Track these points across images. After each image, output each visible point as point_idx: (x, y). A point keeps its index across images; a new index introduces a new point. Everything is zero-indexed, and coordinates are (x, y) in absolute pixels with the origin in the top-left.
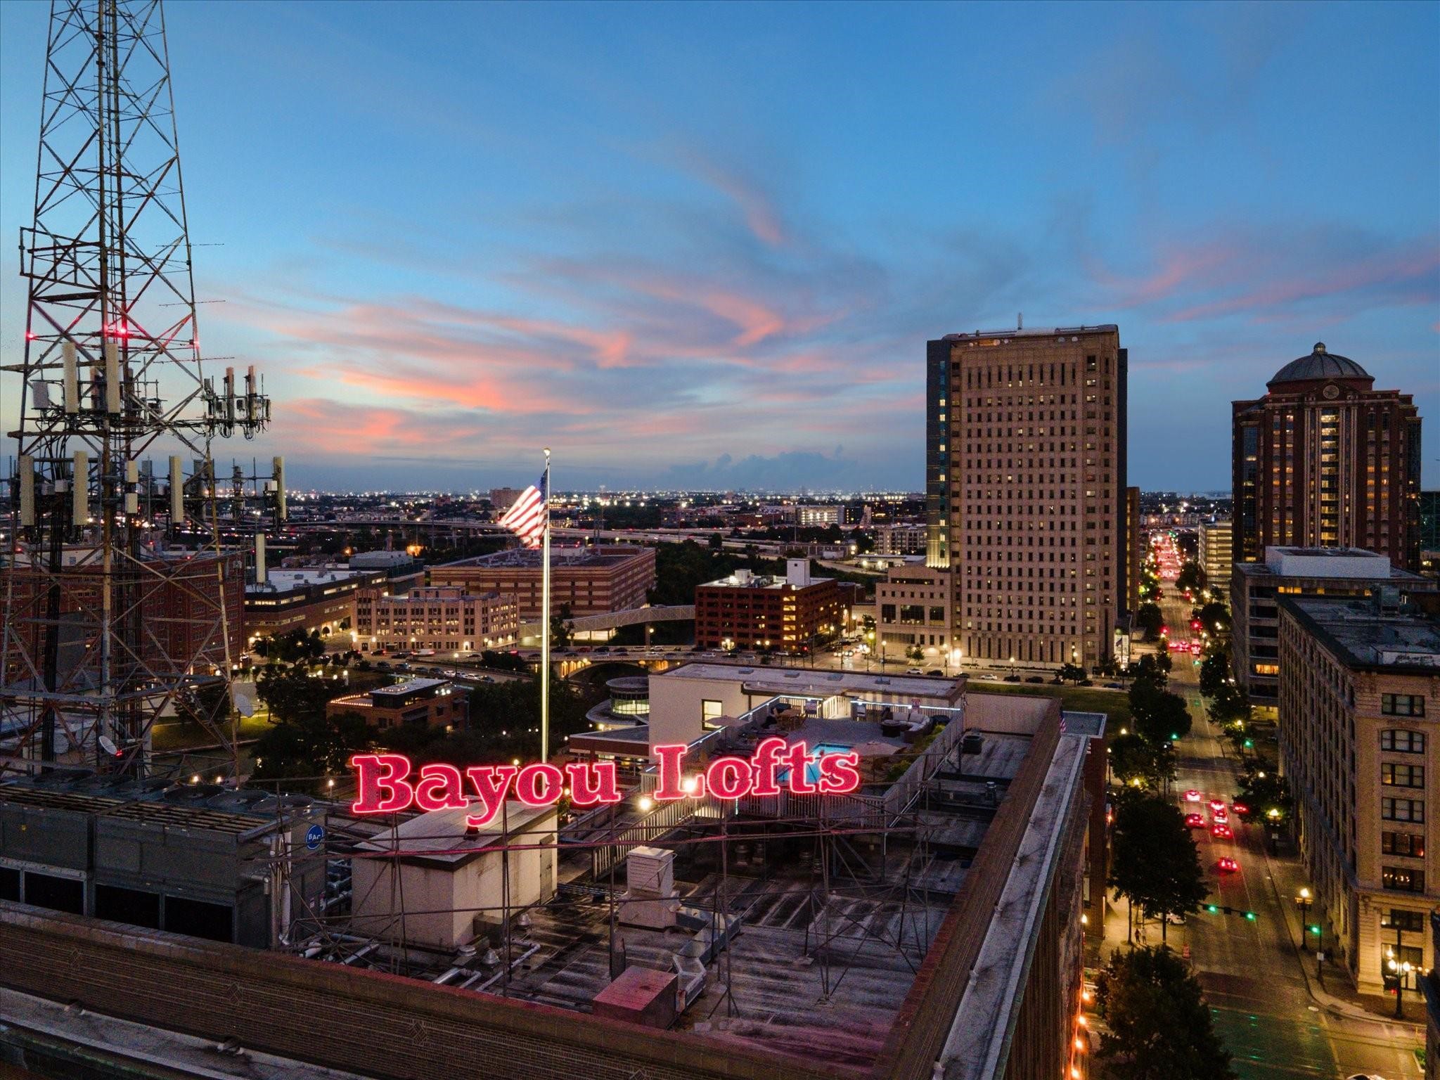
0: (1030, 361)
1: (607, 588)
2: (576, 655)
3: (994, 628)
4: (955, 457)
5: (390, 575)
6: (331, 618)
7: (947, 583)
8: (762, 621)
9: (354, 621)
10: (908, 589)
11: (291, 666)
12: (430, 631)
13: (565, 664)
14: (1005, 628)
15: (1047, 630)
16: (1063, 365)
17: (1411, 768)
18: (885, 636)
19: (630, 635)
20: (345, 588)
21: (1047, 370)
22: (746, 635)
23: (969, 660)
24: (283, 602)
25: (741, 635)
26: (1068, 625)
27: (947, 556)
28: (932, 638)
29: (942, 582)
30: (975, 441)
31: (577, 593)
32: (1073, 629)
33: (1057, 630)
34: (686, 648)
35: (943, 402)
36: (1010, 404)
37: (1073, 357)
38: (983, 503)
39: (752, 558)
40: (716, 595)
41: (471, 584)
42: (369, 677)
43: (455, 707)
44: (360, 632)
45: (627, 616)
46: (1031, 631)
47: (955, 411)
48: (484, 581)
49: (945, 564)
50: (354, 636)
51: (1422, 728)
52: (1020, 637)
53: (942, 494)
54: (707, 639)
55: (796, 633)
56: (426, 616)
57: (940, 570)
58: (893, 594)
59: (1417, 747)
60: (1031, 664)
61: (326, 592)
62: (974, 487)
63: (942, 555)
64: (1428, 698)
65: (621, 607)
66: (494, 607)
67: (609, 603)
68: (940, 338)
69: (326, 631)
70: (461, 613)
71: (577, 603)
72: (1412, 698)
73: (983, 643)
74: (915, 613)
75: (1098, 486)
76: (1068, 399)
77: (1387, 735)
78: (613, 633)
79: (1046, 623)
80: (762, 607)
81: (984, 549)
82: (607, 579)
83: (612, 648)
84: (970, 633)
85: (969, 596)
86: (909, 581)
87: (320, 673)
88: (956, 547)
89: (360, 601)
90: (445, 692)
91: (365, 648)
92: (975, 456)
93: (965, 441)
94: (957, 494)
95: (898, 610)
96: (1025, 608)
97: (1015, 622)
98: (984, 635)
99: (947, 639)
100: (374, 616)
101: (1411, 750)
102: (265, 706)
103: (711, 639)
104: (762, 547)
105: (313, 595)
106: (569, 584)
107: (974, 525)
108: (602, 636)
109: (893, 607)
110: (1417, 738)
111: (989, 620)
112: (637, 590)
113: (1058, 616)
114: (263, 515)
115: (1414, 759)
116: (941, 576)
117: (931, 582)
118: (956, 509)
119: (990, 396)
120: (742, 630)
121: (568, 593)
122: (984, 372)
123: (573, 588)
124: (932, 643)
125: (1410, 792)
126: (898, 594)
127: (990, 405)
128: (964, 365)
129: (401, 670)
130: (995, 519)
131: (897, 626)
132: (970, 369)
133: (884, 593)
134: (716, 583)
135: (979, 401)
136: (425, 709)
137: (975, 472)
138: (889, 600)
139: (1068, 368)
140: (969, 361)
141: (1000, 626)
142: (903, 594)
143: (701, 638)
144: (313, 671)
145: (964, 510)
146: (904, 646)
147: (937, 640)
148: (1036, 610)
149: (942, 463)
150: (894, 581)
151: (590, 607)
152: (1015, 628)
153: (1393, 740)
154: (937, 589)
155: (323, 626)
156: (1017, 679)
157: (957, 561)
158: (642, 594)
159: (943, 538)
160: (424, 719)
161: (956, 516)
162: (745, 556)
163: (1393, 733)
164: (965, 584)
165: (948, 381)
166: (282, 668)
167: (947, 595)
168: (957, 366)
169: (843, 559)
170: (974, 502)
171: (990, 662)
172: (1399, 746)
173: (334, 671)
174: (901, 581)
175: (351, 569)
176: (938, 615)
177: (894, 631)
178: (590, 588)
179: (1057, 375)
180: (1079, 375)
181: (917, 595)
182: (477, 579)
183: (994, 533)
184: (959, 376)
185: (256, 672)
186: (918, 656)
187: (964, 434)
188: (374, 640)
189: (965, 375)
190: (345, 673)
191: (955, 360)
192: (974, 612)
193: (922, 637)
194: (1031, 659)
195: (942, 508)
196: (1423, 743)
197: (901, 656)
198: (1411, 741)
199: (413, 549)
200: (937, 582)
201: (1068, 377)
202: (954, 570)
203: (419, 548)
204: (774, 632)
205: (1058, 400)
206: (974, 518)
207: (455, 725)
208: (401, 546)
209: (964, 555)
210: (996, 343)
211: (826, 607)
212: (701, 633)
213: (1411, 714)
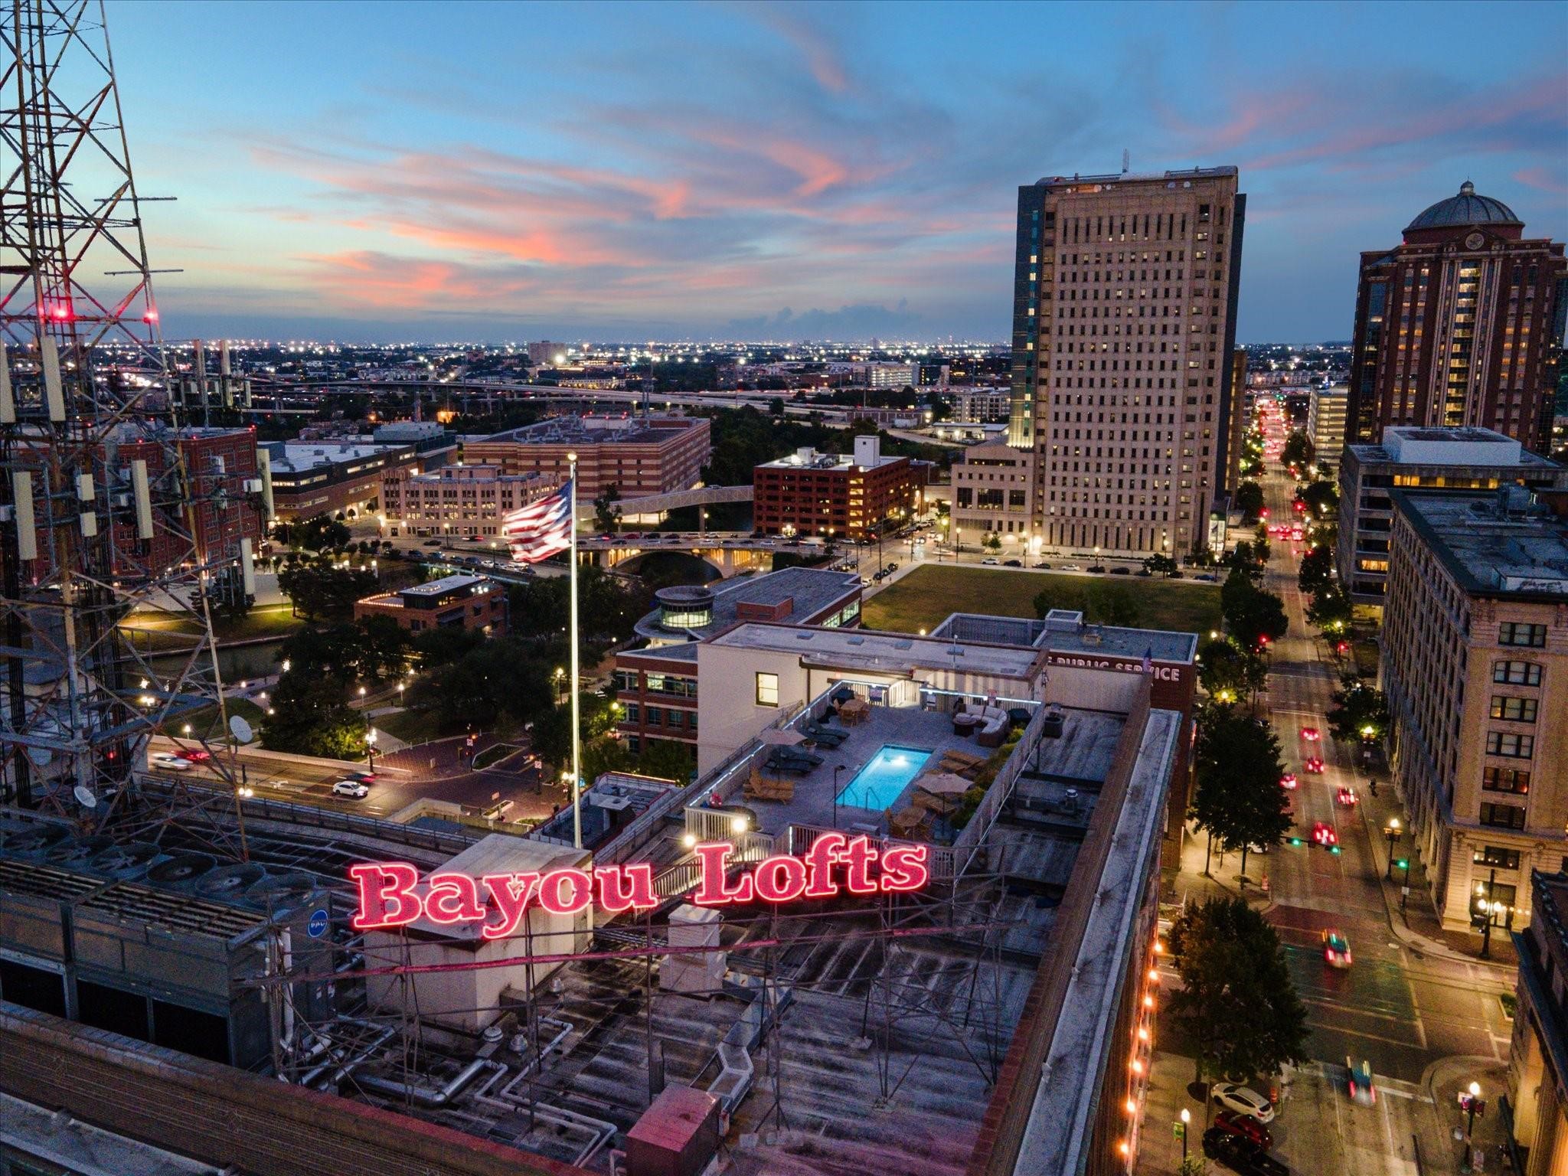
0: (1135, 211)
1: (657, 467)
2: (624, 543)
3: (1079, 513)
4: (1045, 323)
5: (419, 450)
6: (357, 498)
7: (1030, 464)
8: (827, 506)
9: (381, 502)
10: (987, 470)
11: (314, 554)
12: (465, 515)
13: (612, 552)
14: (1091, 514)
15: (1136, 515)
16: (1172, 216)
17: (1523, 702)
18: (960, 522)
19: (683, 519)
20: (370, 466)
21: (1153, 221)
22: (808, 521)
23: (1050, 549)
24: (303, 483)
25: (803, 521)
26: (1160, 510)
27: (1032, 435)
28: (1011, 524)
29: (1024, 463)
30: (1068, 304)
31: (625, 472)
32: (1165, 514)
33: (1148, 516)
34: (744, 535)
35: (1034, 259)
36: (1109, 261)
37: (1184, 206)
38: (1074, 374)
39: (816, 426)
40: (776, 477)
41: (508, 461)
42: (401, 566)
43: (494, 606)
44: (388, 515)
45: (678, 497)
46: (1119, 517)
47: (1047, 269)
48: (521, 458)
49: (1029, 443)
50: (382, 520)
51: (1540, 659)
52: (1107, 523)
53: (1029, 364)
54: (764, 524)
55: (864, 518)
56: (460, 498)
57: (1023, 450)
58: (970, 476)
59: (1533, 679)
60: (1117, 553)
61: (350, 471)
62: (1065, 356)
63: (1026, 433)
64: (1550, 628)
65: (672, 487)
66: (534, 489)
67: (660, 483)
68: (1033, 183)
69: (352, 513)
70: (498, 495)
71: (625, 483)
72: (1533, 627)
73: (1067, 530)
74: (993, 498)
75: (1202, 356)
76: (1175, 256)
77: (1501, 666)
78: (664, 516)
79: (1136, 508)
80: (826, 490)
81: (1072, 427)
82: (657, 457)
83: (663, 534)
84: (1052, 519)
85: (1054, 478)
86: (988, 462)
87: (347, 563)
88: (1042, 425)
89: (387, 482)
90: (482, 590)
91: (395, 533)
92: (1067, 322)
93: (1057, 304)
94: (1045, 365)
95: (975, 494)
96: (1114, 492)
97: (1102, 507)
98: (1067, 521)
99: (1027, 526)
100: (403, 500)
101: (1526, 683)
102: (289, 600)
103: (772, 524)
104: (827, 413)
105: (335, 473)
106: (615, 462)
107: (1063, 400)
108: (653, 519)
109: (970, 490)
110: (1534, 669)
111: (1074, 505)
112: (691, 466)
113: (1149, 501)
114: (277, 372)
115: (1527, 692)
116: (1024, 456)
117: (1012, 463)
118: (1044, 382)
119: (1086, 251)
120: (804, 515)
121: (616, 472)
122: (1082, 224)
123: (620, 466)
124: (1011, 529)
125: (1518, 727)
126: (976, 476)
127: (1086, 262)
128: (1059, 217)
129: (435, 559)
130: (1085, 392)
131: (974, 511)
132: (1066, 221)
133: (960, 476)
134: (776, 463)
135: (1075, 257)
136: (462, 609)
137: (1066, 340)
138: (965, 483)
139: (1178, 220)
140: (1066, 211)
141: (1085, 511)
142: (981, 477)
143: (761, 523)
144: (339, 560)
145: (1052, 382)
146: (980, 533)
147: (1016, 526)
148: (1126, 493)
149: (1031, 329)
150: (971, 462)
151: (639, 487)
152: (1102, 514)
153: (1507, 671)
154: (1017, 471)
155: (349, 508)
156: (1100, 570)
157: (1042, 439)
158: (695, 471)
159: (1027, 414)
160: (461, 621)
161: (1043, 390)
162: (808, 424)
163: (1508, 664)
164: (1049, 467)
165: (1041, 233)
166: (305, 558)
167: (1030, 479)
168: (1051, 216)
169: (916, 428)
170: (1065, 374)
171: (1073, 550)
172: (1513, 678)
173: (362, 561)
174: (980, 461)
175: (376, 442)
176: (1018, 499)
177: (969, 517)
178: (639, 466)
179: (1165, 228)
180: (1189, 228)
181: (997, 478)
182: (515, 455)
183: (1085, 409)
184: (1053, 227)
185: (277, 563)
186: (995, 544)
187: (1056, 296)
188: (404, 524)
189: (1060, 225)
190: (374, 563)
191: (1049, 208)
192: (1058, 496)
193: (1000, 523)
194: (1117, 547)
195: (1028, 381)
196: (1540, 675)
197: (977, 544)
198: (1527, 673)
199: (444, 415)
200: (1019, 464)
201: (1177, 229)
202: (1038, 449)
203: (451, 414)
204: (839, 517)
205: (1164, 257)
206: (1063, 391)
207: (494, 625)
208: (430, 413)
209: (1050, 433)
210: (1097, 189)
211: (897, 489)
212: (760, 518)
213: (1531, 644)
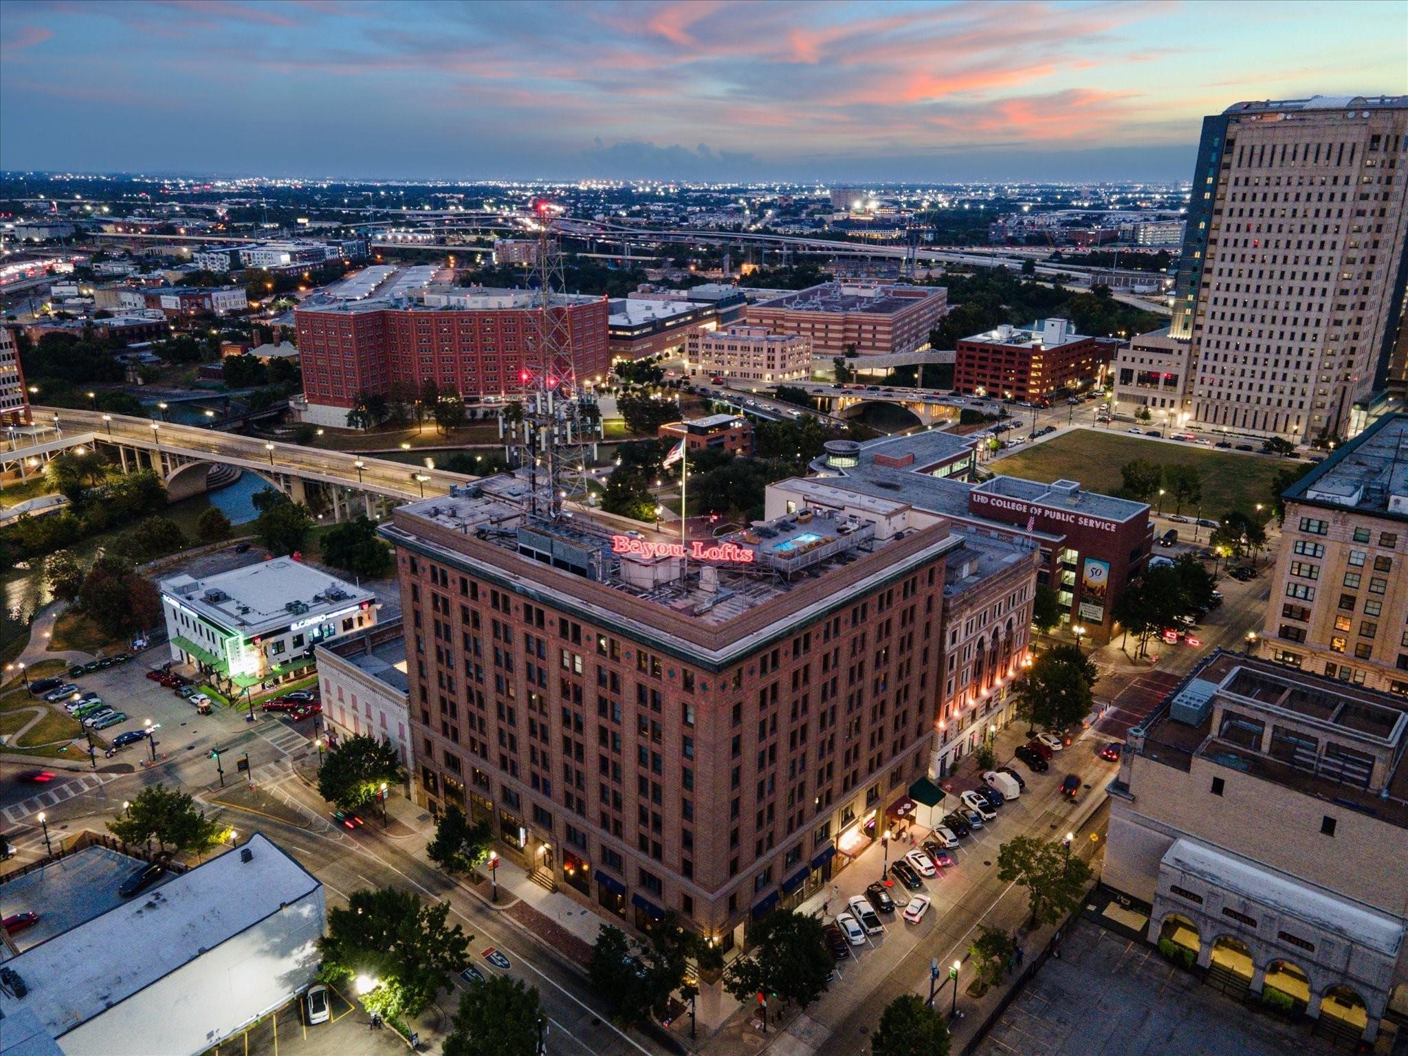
0: (1308, 140)
1: (889, 333)
2: (850, 393)
3: (1224, 397)
4: (1213, 235)
5: (718, 307)
6: (670, 344)
7: (1185, 353)
8: (1012, 375)
9: (687, 349)
10: (1147, 356)
11: (639, 386)
12: (742, 364)
13: (841, 399)
14: (1233, 398)
15: (1274, 402)
16: (1342, 145)
17: (1312, 567)
18: (1122, 397)
19: (903, 376)
20: (682, 320)
21: (1324, 149)
22: (997, 386)
23: (1194, 424)
24: (636, 333)
25: (992, 385)
26: (1297, 399)
27: (1190, 329)
28: (1163, 401)
29: (1180, 352)
30: (1235, 220)
31: (863, 335)
32: (1301, 404)
33: (1285, 404)
34: (944, 393)
35: (1210, 180)
36: (1278, 184)
37: (1357, 135)
38: (1233, 281)
39: (1058, 289)
40: (974, 350)
41: (779, 322)
42: (695, 399)
43: (744, 436)
44: (690, 360)
45: (904, 357)
46: (1258, 402)
47: (1221, 189)
48: (787, 321)
49: (1187, 336)
50: (686, 364)
51: (1323, 542)
52: (1247, 407)
53: (1195, 269)
54: (962, 385)
55: (1040, 387)
56: (739, 352)
57: (1180, 341)
58: (1133, 360)
59: (1318, 554)
60: (1252, 432)
61: (668, 324)
62: (1227, 265)
63: (1186, 327)
64: (1330, 523)
65: (901, 346)
66: (792, 347)
67: (889, 345)
68: (1219, 113)
69: (667, 355)
70: (765, 351)
71: (863, 343)
72: (1320, 522)
73: (1209, 411)
74: (1149, 379)
75: (1358, 268)
76: (1341, 181)
77: (1300, 544)
78: (891, 371)
79: (1275, 396)
80: (1012, 362)
81: (1226, 325)
82: (889, 325)
83: (882, 388)
84: (1199, 400)
85: (1205, 367)
86: (1149, 349)
87: (660, 394)
88: (1200, 321)
89: (690, 337)
90: (738, 425)
91: (694, 373)
92: (1232, 235)
93: (1225, 220)
94: (1209, 271)
95: (1135, 375)
96: (1257, 382)
97: (1244, 392)
98: (1212, 402)
99: (1178, 404)
100: (701, 351)
101: (1314, 556)
102: (622, 417)
103: (968, 386)
104: (1074, 274)
105: (657, 327)
106: (857, 327)
107: (1220, 302)
108: (881, 373)
109: (1132, 371)
110: (1319, 548)
111: (1220, 389)
112: (921, 330)
113: (1287, 391)
115: (1314, 561)
116: (1180, 346)
117: (1170, 352)
118: (1207, 285)
119: (1258, 174)
120: (994, 381)
121: (856, 335)
122: (1257, 150)
123: (860, 331)
124: (1163, 405)
125: (1307, 582)
126: (1138, 360)
127: (1257, 184)
128: (1238, 144)
129: (717, 395)
130: (1242, 296)
131: (1133, 389)
132: (1243, 148)
133: (1125, 359)
134: (980, 337)
135: (1247, 180)
136: (723, 437)
137: (1230, 250)
138: (1128, 365)
139: (1348, 148)
140: (1244, 137)
141: (1229, 396)
142: (1142, 361)
143: (959, 385)
144: (655, 391)
145: (1213, 286)
146: (1135, 406)
147: (1168, 403)
148: (1267, 383)
149: (1200, 241)
150: (1135, 348)
151: (874, 348)
152: (1243, 399)
153: (1304, 547)
154: (1174, 357)
155: (666, 351)
156: (1229, 446)
157: (1198, 333)
158: (926, 334)
159: (1188, 311)
160: (722, 445)
161: (1204, 292)
162: (1050, 286)
163: (1304, 543)
164: (1202, 355)
165: (1220, 157)
166: (634, 390)
167: (1184, 365)
168: (1231, 143)
170: (1225, 279)
171: (1214, 427)
172: (1307, 552)
173: (670, 393)
174: (1143, 348)
175: (689, 300)
176: (1172, 381)
177: (1129, 392)
178: (874, 332)
179: (1334, 155)
180: (1358, 156)
181: (1155, 362)
182: (783, 319)
183: (1239, 310)
184: (1230, 152)
185: (617, 391)
186: (1146, 416)
187: (1226, 212)
188: (700, 367)
189: (1237, 151)
190: (677, 396)
191: (1230, 136)
192: (1207, 381)
193: (1154, 400)
194: (1254, 427)
195: (1193, 284)
196: (1323, 552)
197: (1131, 415)
198: (1315, 550)
199: (747, 268)
200: (1175, 352)
201: (1346, 157)
202: (1195, 341)
203: (752, 266)
204: (1021, 385)
205: (1330, 181)
206: (1222, 295)
207: (744, 448)
208: (736, 265)
209: (1206, 329)
210: (1281, 117)
211: (1078, 364)
212: (959, 380)
213: (1319, 532)
